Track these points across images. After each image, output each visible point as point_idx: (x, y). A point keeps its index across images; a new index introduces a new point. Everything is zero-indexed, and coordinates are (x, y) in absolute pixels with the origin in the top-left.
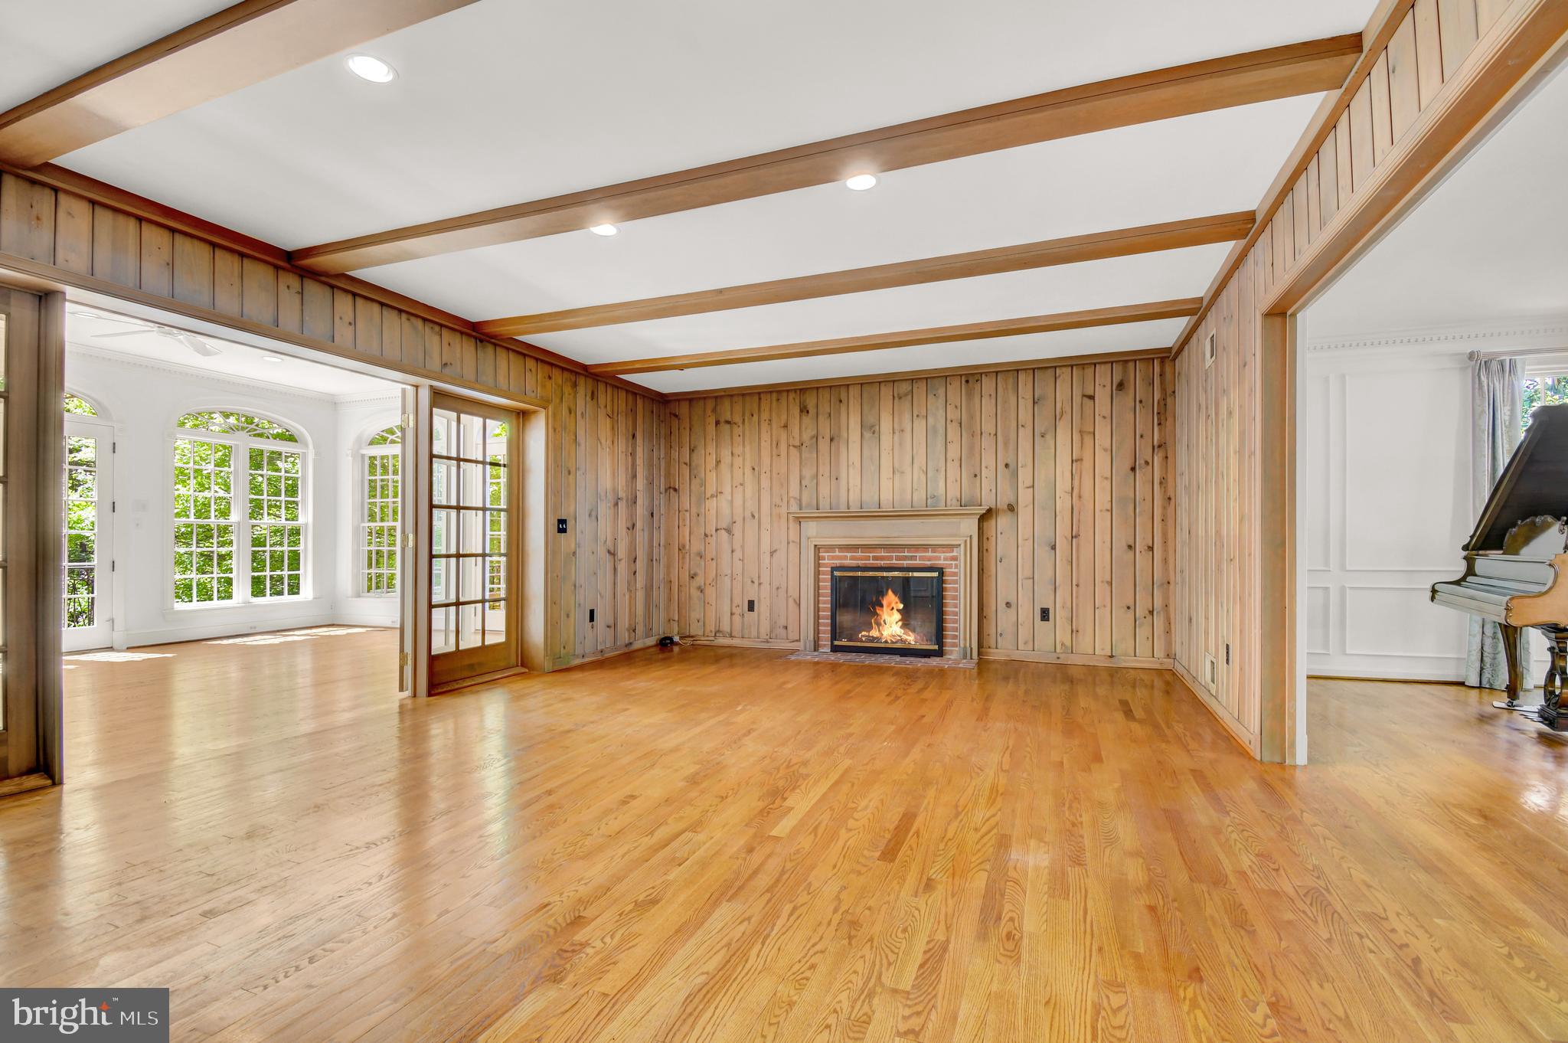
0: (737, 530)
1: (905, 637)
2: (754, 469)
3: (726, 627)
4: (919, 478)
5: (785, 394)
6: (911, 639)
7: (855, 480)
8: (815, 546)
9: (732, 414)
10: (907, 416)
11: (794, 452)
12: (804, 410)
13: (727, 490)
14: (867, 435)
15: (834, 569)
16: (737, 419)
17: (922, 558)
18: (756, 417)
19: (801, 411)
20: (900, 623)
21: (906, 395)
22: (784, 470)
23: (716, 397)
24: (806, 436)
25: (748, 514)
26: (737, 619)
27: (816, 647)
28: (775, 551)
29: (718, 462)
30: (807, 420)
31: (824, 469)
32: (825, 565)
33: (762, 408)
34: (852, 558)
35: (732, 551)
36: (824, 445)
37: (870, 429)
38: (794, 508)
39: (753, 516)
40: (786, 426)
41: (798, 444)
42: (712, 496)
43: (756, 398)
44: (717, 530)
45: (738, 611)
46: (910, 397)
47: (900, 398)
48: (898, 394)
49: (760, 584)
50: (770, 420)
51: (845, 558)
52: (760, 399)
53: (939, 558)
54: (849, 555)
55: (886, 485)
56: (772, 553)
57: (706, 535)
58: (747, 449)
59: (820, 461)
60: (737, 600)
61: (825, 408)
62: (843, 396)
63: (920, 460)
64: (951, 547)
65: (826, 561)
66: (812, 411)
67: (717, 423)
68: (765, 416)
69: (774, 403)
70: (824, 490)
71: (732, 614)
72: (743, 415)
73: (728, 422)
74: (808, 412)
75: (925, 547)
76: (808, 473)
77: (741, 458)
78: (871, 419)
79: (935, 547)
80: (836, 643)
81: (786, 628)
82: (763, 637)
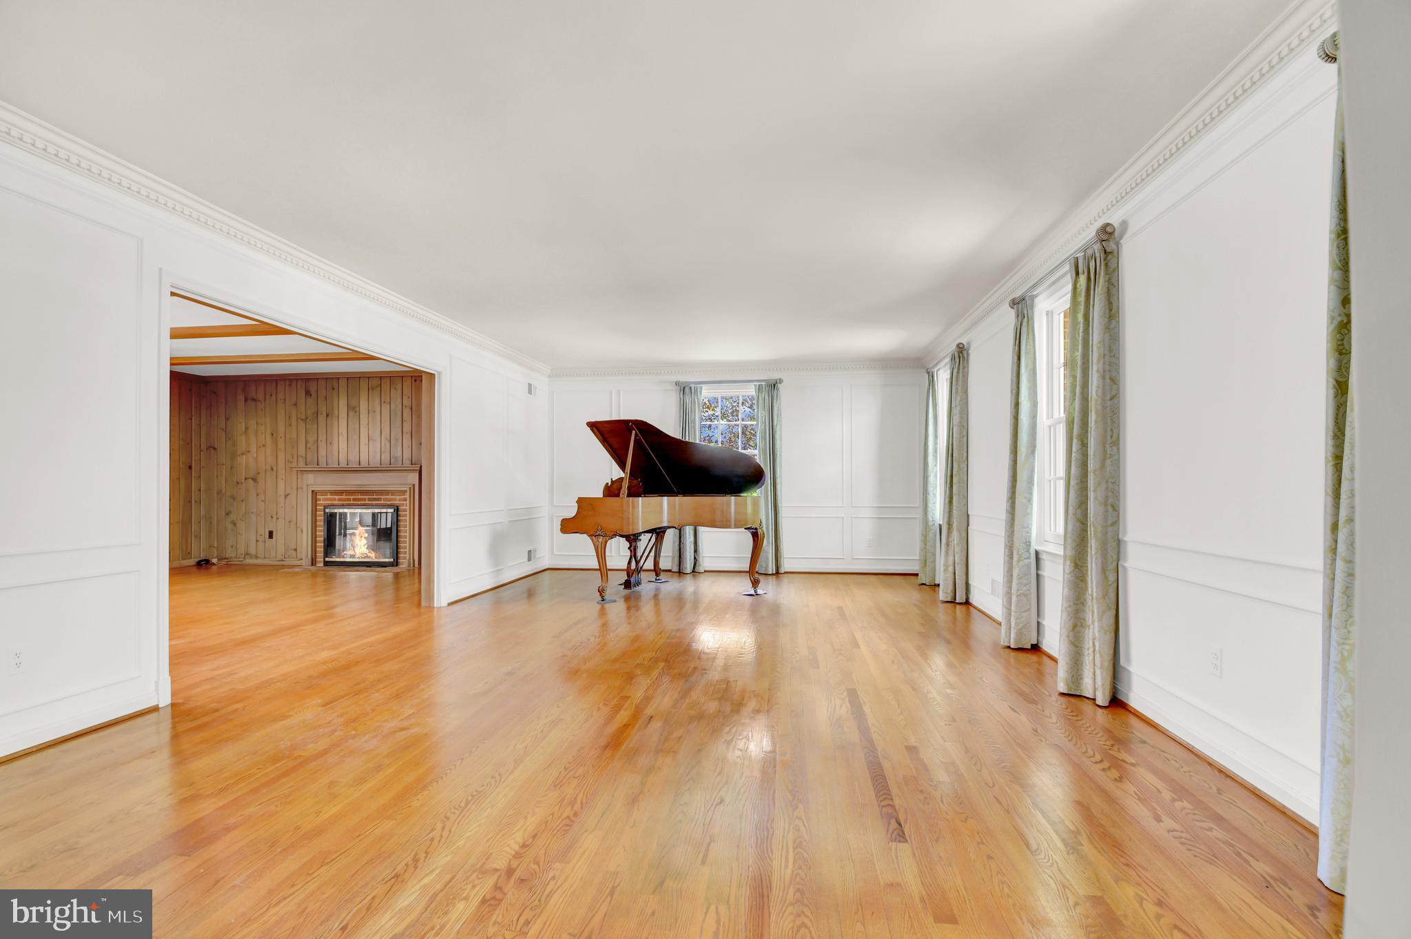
0: (260, 478)
1: (369, 554)
2: (272, 435)
3: (252, 551)
4: (385, 444)
5: (295, 382)
6: (373, 557)
7: (343, 445)
8: (313, 491)
9: (256, 392)
10: (377, 402)
11: (301, 424)
12: (308, 393)
13: (253, 449)
14: (351, 413)
15: (325, 507)
16: (260, 396)
17: (385, 500)
18: (274, 397)
19: (306, 394)
20: (366, 546)
21: (377, 387)
22: (294, 436)
23: (245, 381)
24: (309, 413)
25: (268, 467)
26: (261, 545)
27: (313, 562)
28: (288, 495)
29: (247, 429)
30: (310, 401)
31: (322, 437)
32: (320, 505)
33: (278, 391)
34: (339, 500)
35: (257, 495)
36: (322, 419)
37: (353, 409)
38: (302, 464)
39: (272, 469)
40: (296, 405)
41: (304, 417)
42: (242, 454)
43: (274, 384)
44: (246, 479)
45: (261, 539)
46: (379, 389)
47: (373, 389)
48: (372, 387)
49: (277, 519)
50: (285, 400)
51: (335, 499)
52: (277, 384)
53: (395, 500)
54: (337, 497)
55: (364, 449)
56: (286, 496)
57: (238, 483)
58: (268, 420)
59: (320, 432)
60: (261, 531)
61: (322, 393)
62: (335, 385)
63: (386, 433)
64: (404, 492)
65: (322, 502)
66: (314, 394)
67: (246, 400)
68: (281, 396)
69: (287, 387)
70: (322, 452)
71: (257, 541)
72: (265, 394)
73: (254, 400)
74: (311, 395)
75: (387, 492)
76: (312, 439)
77: (264, 426)
78: (354, 402)
79: (393, 493)
80: (327, 559)
81: (296, 550)
82: (279, 557)
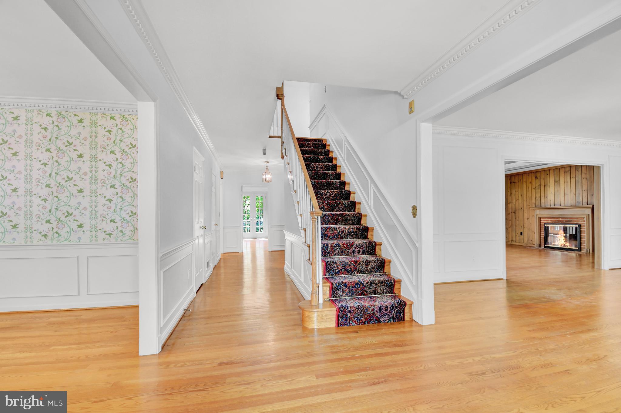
0: (517, 212)
1: (566, 244)
2: (521, 195)
3: (514, 239)
4: (573, 196)
5: (530, 174)
6: (568, 245)
7: (552, 198)
8: (539, 217)
9: (515, 180)
10: (569, 178)
11: (533, 190)
12: (536, 178)
13: (514, 201)
14: (556, 184)
15: (545, 224)
16: (516, 181)
17: (573, 221)
18: (522, 181)
19: (535, 178)
20: (564, 240)
21: (568, 171)
22: (530, 195)
23: (510, 176)
24: (537, 185)
25: (520, 208)
26: (517, 237)
27: (540, 246)
28: (528, 218)
29: (511, 194)
30: (537, 181)
31: (543, 194)
32: (542, 223)
33: (524, 178)
34: (551, 221)
35: (516, 218)
36: (542, 187)
37: (556, 182)
38: (534, 206)
39: (522, 208)
40: (531, 183)
41: (534, 187)
42: (510, 203)
43: (522, 175)
44: (511, 212)
45: (517, 235)
46: (569, 172)
47: (566, 172)
48: (566, 171)
49: (524, 228)
50: (526, 181)
51: (549, 221)
52: (523, 175)
53: (579, 221)
54: (550, 220)
55: (562, 199)
56: (527, 219)
57: (508, 214)
58: (520, 190)
59: (541, 192)
60: (517, 232)
61: (542, 177)
62: (548, 173)
63: (573, 191)
64: (583, 218)
65: (543, 222)
66: (539, 178)
67: (511, 183)
68: (524, 180)
69: (527, 176)
70: (543, 201)
71: (516, 236)
72: (518, 180)
73: (514, 182)
74: (537, 178)
75: (574, 218)
76: (538, 196)
77: (518, 192)
78: (557, 179)
79: (578, 218)
80: (546, 245)
81: (532, 240)
82: (525, 243)
